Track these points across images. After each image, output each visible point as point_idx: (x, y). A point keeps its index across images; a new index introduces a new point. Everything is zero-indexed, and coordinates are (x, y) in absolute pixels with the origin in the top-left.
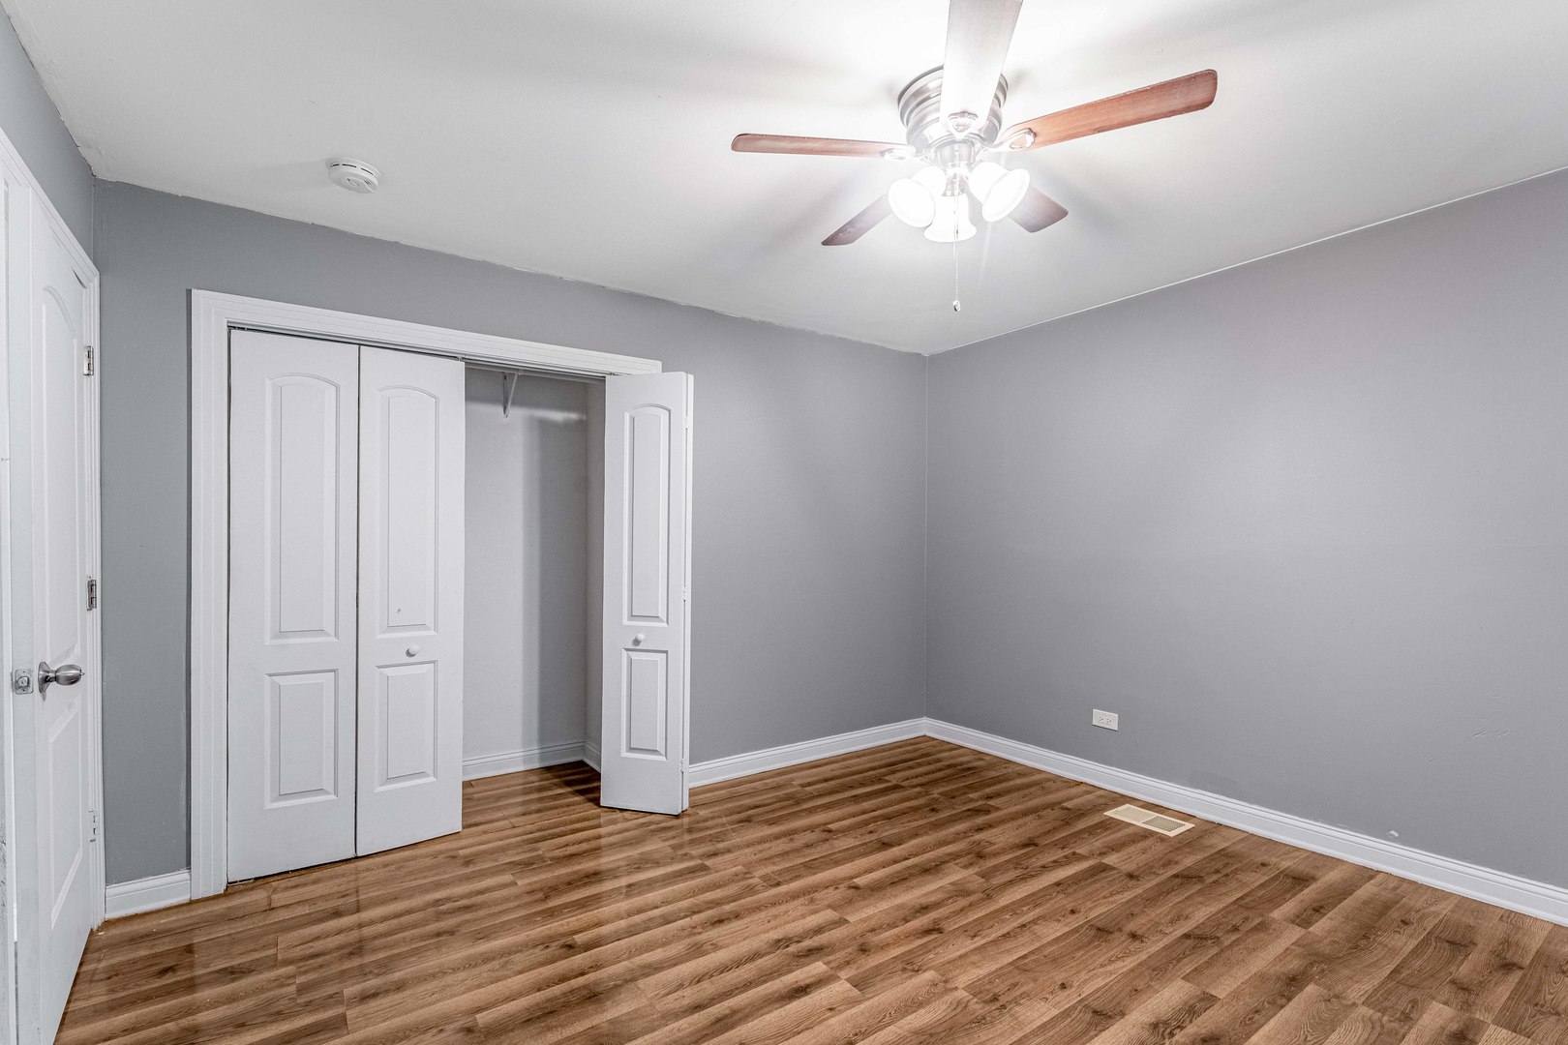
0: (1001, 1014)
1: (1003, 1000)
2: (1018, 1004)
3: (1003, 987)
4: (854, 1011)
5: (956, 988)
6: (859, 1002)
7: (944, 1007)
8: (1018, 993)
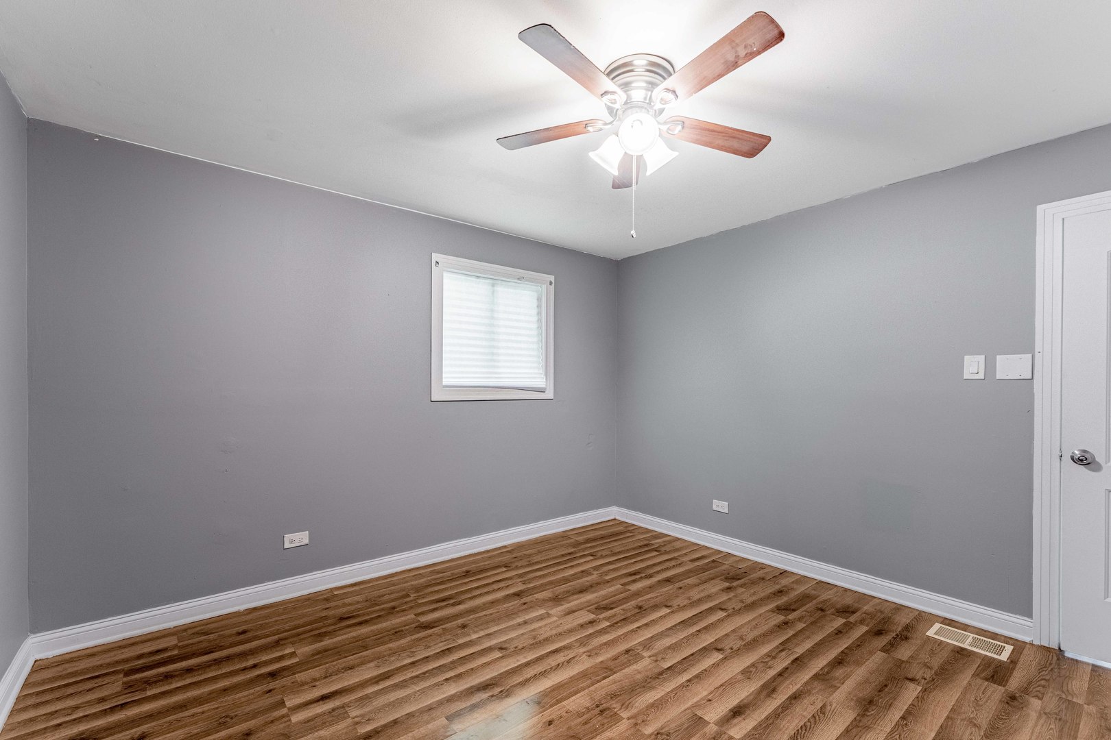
0: (600, 700)
1: (597, 711)
2: (588, 708)
3: (594, 721)
4: (695, 700)
5: (628, 719)
6: (694, 706)
7: (637, 704)
8: (585, 717)
